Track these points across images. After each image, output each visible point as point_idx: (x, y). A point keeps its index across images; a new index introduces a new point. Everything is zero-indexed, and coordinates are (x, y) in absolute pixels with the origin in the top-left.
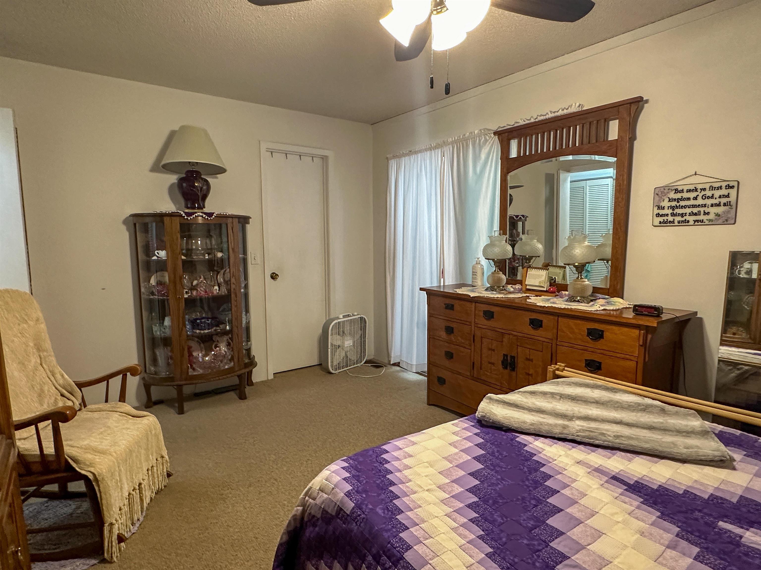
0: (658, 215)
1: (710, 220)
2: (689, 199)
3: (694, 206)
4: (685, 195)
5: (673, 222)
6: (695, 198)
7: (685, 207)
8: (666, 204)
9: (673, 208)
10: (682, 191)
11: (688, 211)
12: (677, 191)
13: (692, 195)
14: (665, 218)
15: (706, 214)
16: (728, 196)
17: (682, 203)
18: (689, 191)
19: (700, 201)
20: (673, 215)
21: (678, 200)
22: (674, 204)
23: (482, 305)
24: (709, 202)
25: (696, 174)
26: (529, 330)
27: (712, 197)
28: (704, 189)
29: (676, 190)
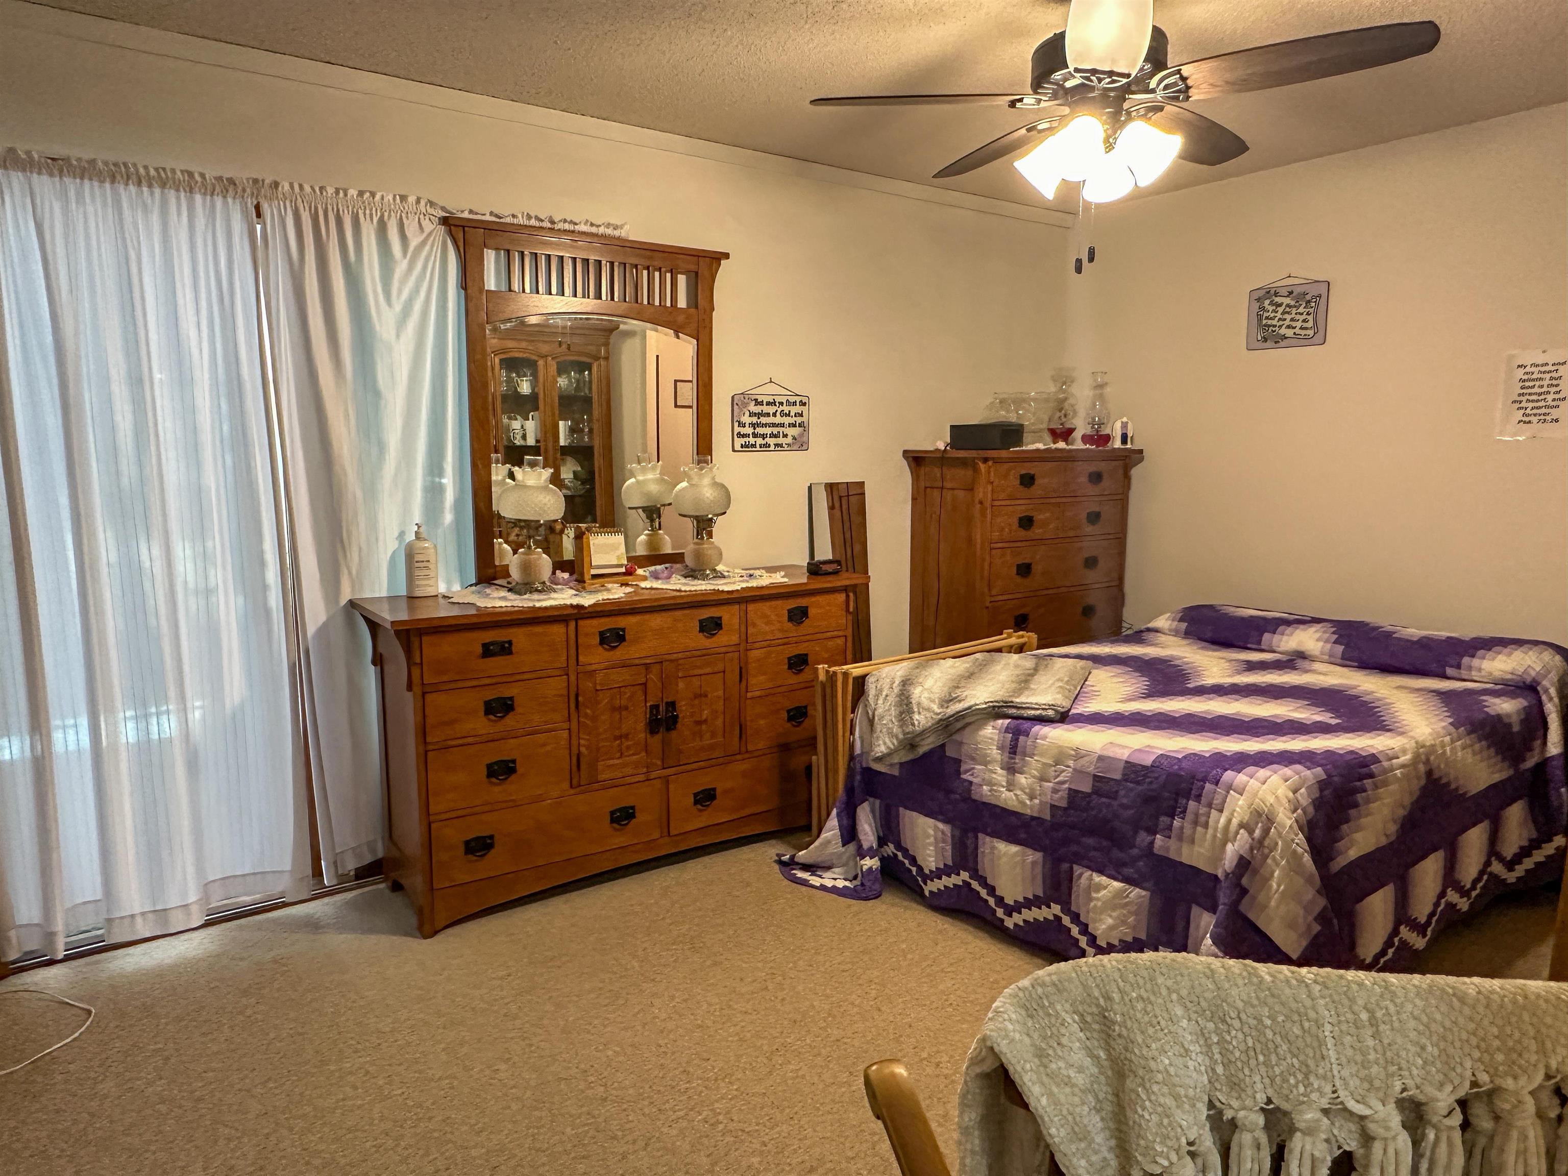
0: (740, 435)
1: (789, 445)
2: (768, 415)
3: (774, 425)
4: (766, 409)
5: (754, 446)
6: (775, 415)
7: (765, 425)
8: (746, 419)
9: (753, 425)
10: (761, 403)
11: (768, 431)
12: (758, 403)
13: (771, 410)
14: (747, 439)
15: (785, 436)
16: (801, 415)
17: (764, 420)
18: (768, 404)
19: (778, 420)
20: (755, 435)
21: (759, 415)
22: (755, 420)
23: (595, 622)
24: (786, 420)
25: (771, 382)
26: (703, 641)
27: (788, 415)
28: (781, 404)
29: (756, 400)
